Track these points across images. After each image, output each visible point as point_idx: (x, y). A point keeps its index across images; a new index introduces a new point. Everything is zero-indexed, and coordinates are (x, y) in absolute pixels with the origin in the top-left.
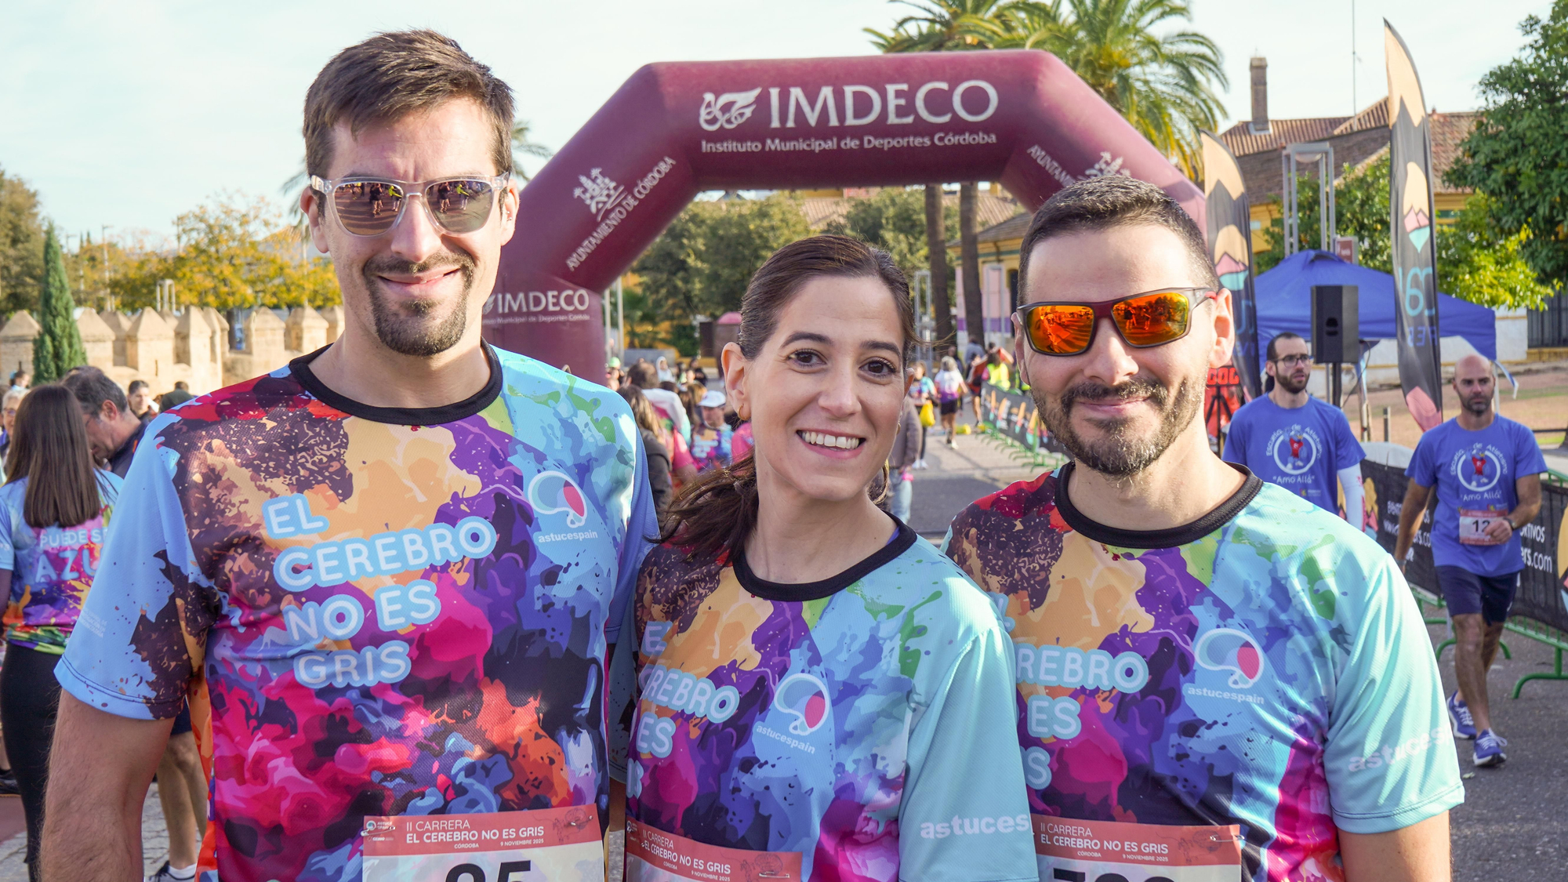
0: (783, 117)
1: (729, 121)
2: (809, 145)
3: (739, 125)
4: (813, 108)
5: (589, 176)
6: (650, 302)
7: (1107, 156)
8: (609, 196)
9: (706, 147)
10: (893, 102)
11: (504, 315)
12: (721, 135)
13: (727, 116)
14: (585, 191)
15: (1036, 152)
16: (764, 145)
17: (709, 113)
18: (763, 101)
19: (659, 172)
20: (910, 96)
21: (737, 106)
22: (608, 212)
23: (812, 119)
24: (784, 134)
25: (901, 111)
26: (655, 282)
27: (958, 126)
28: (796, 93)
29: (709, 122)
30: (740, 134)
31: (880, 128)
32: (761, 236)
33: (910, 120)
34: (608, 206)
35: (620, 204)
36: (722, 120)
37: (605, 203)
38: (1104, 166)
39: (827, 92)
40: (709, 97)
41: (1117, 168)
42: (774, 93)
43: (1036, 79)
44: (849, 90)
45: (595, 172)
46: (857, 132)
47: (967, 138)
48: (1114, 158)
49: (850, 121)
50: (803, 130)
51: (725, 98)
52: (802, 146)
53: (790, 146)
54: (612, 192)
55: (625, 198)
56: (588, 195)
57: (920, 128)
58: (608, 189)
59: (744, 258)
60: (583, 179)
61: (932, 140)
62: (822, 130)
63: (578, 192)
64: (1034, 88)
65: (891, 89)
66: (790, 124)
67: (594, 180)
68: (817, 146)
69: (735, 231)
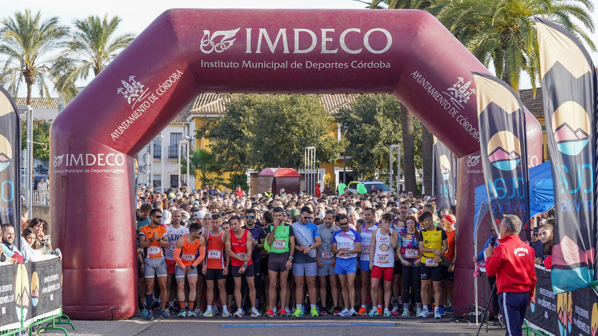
0: (254, 48)
1: (218, 48)
2: (269, 65)
3: (225, 50)
4: (273, 43)
5: (127, 81)
6: (217, 159)
7: (461, 79)
8: (139, 93)
9: (203, 64)
10: (324, 40)
11: (69, 168)
12: (214, 57)
13: (217, 45)
14: (125, 89)
15: (416, 74)
16: (241, 64)
17: (205, 43)
18: (241, 37)
19: (172, 79)
20: (336, 36)
21: (224, 39)
22: (139, 104)
23: (272, 48)
24: (253, 57)
25: (330, 46)
26: (220, 145)
27: (366, 56)
28: (263, 31)
29: (206, 48)
30: (226, 56)
31: (316, 56)
32: (290, 117)
33: (335, 51)
34: (139, 100)
35: (146, 99)
36: (214, 47)
37: (137, 98)
38: (459, 86)
39: (283, 31)
40: (207, 32)
41: (467, 87)
42: (249, 31)
43: (417, 28)
44: (297, 31)
45: (131, 78)
46: (301, 58)
47: (372, 65)
48: (466, 81)
49: (297, 51)
50: (266, 55)
51: (216, 34)
52: (266, 65)
53: (258, 65)
54: (142, 91)
55: (150, 95)
56: (126, 92)
57: (342, 57)
58: (139, 89)
59: (279, 131)
60: (124, 82)
61: (349, 65)
62: (279, 56)
63: (120, 90)
64: (416, 34)
65: (324, 31)
66: (258, 51)
67: (130, 84)
68: (275, 66)
69: (274, 113)
